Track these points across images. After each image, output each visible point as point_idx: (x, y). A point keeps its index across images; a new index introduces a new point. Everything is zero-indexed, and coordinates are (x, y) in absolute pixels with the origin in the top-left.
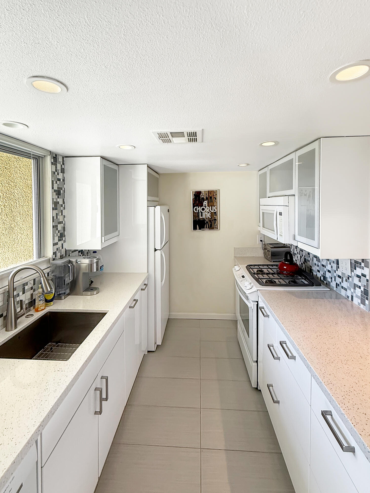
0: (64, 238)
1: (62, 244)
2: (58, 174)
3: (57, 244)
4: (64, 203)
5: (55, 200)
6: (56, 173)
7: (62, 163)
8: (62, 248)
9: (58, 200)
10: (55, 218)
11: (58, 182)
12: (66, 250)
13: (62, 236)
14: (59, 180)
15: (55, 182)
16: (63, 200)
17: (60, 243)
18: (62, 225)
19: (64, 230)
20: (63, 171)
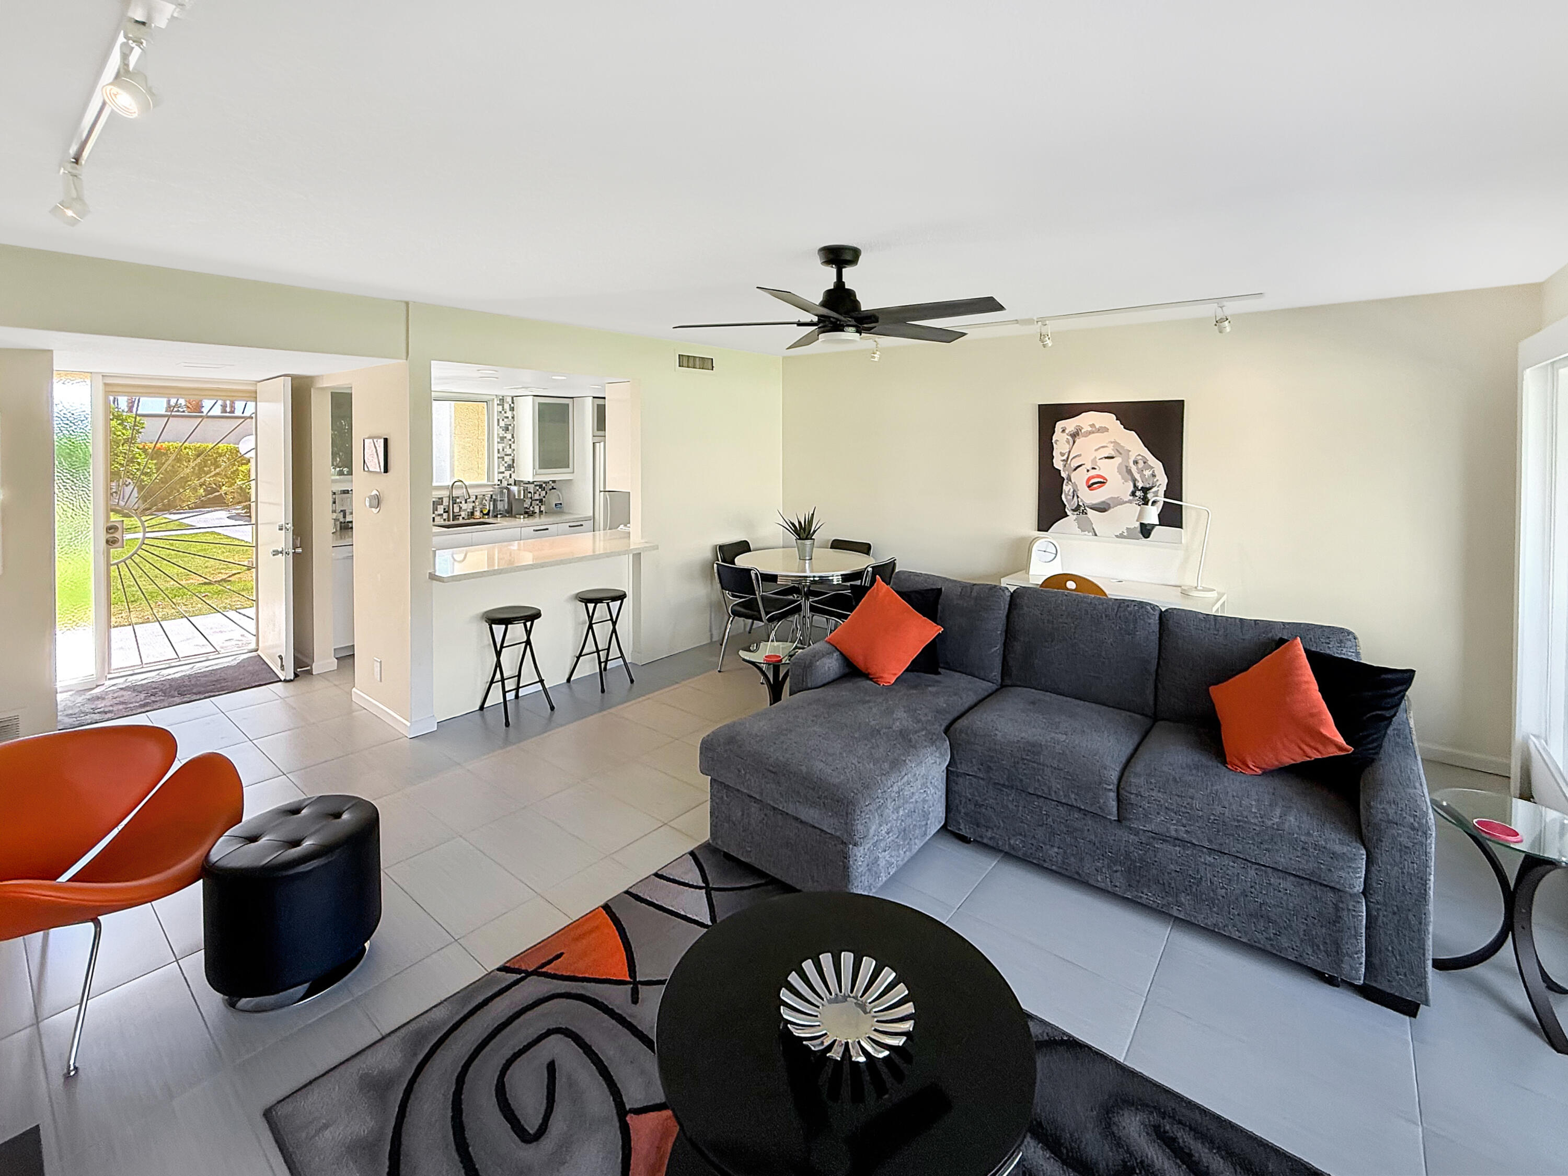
0: (513, 469)
1: (511, 475)
2: (505, 412)
3: (503, 473)
4: (513, 437)
5: (501, 435)
6: (503, 412)
7: (510, 403)
8: (510, 477)
9: (505, 435)
10: (501, 450)
11: (505, 420)
12: (515, 481)
13: (510, 467)
14: (507, 417)
15: (501, 420)
16: (513, 435)
17: (507, 474)
18: (511, 457)
19: (513, 462)
20: (512, 409)
